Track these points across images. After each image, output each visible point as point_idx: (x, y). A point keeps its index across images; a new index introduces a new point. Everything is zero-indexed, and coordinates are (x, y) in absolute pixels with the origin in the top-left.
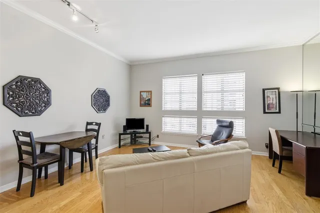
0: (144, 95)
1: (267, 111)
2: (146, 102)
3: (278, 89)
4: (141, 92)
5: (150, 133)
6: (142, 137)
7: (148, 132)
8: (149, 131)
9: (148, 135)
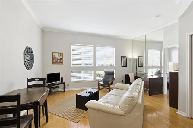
0: (56, 56)
1: (123, 66)
2: (58, 61)
3: (126, 56)
4: (53, 53)
5: (64, 83)
6: (59, 87)
7: (62, 82)
8: (64, 82)
9: (62, 85)
